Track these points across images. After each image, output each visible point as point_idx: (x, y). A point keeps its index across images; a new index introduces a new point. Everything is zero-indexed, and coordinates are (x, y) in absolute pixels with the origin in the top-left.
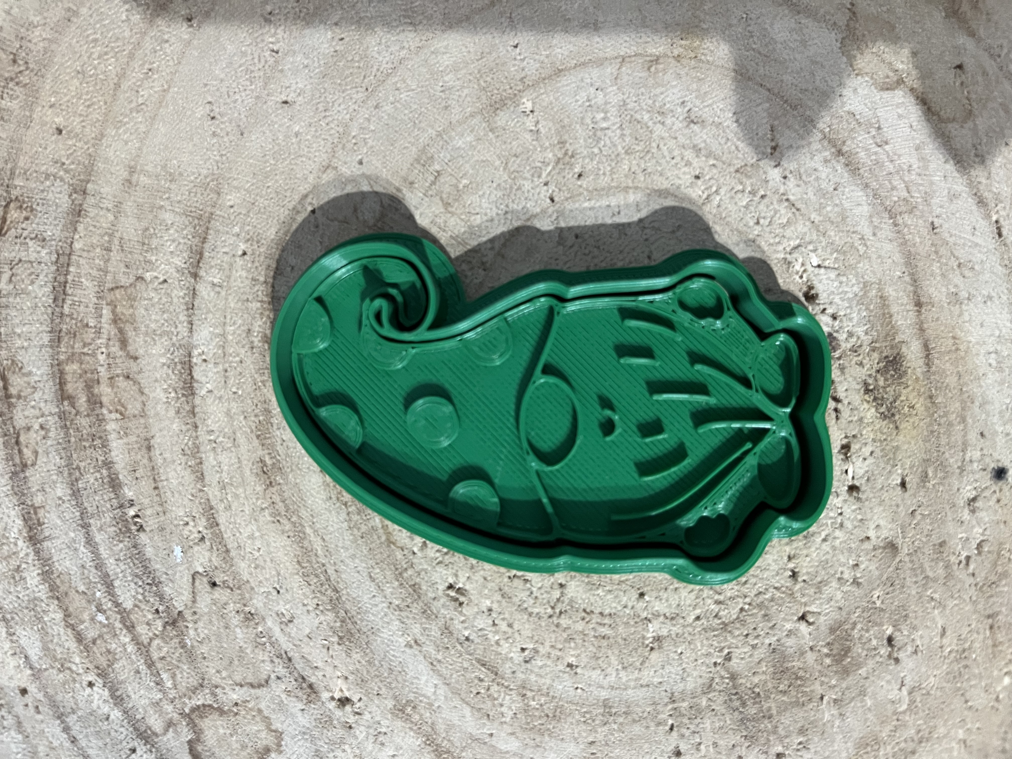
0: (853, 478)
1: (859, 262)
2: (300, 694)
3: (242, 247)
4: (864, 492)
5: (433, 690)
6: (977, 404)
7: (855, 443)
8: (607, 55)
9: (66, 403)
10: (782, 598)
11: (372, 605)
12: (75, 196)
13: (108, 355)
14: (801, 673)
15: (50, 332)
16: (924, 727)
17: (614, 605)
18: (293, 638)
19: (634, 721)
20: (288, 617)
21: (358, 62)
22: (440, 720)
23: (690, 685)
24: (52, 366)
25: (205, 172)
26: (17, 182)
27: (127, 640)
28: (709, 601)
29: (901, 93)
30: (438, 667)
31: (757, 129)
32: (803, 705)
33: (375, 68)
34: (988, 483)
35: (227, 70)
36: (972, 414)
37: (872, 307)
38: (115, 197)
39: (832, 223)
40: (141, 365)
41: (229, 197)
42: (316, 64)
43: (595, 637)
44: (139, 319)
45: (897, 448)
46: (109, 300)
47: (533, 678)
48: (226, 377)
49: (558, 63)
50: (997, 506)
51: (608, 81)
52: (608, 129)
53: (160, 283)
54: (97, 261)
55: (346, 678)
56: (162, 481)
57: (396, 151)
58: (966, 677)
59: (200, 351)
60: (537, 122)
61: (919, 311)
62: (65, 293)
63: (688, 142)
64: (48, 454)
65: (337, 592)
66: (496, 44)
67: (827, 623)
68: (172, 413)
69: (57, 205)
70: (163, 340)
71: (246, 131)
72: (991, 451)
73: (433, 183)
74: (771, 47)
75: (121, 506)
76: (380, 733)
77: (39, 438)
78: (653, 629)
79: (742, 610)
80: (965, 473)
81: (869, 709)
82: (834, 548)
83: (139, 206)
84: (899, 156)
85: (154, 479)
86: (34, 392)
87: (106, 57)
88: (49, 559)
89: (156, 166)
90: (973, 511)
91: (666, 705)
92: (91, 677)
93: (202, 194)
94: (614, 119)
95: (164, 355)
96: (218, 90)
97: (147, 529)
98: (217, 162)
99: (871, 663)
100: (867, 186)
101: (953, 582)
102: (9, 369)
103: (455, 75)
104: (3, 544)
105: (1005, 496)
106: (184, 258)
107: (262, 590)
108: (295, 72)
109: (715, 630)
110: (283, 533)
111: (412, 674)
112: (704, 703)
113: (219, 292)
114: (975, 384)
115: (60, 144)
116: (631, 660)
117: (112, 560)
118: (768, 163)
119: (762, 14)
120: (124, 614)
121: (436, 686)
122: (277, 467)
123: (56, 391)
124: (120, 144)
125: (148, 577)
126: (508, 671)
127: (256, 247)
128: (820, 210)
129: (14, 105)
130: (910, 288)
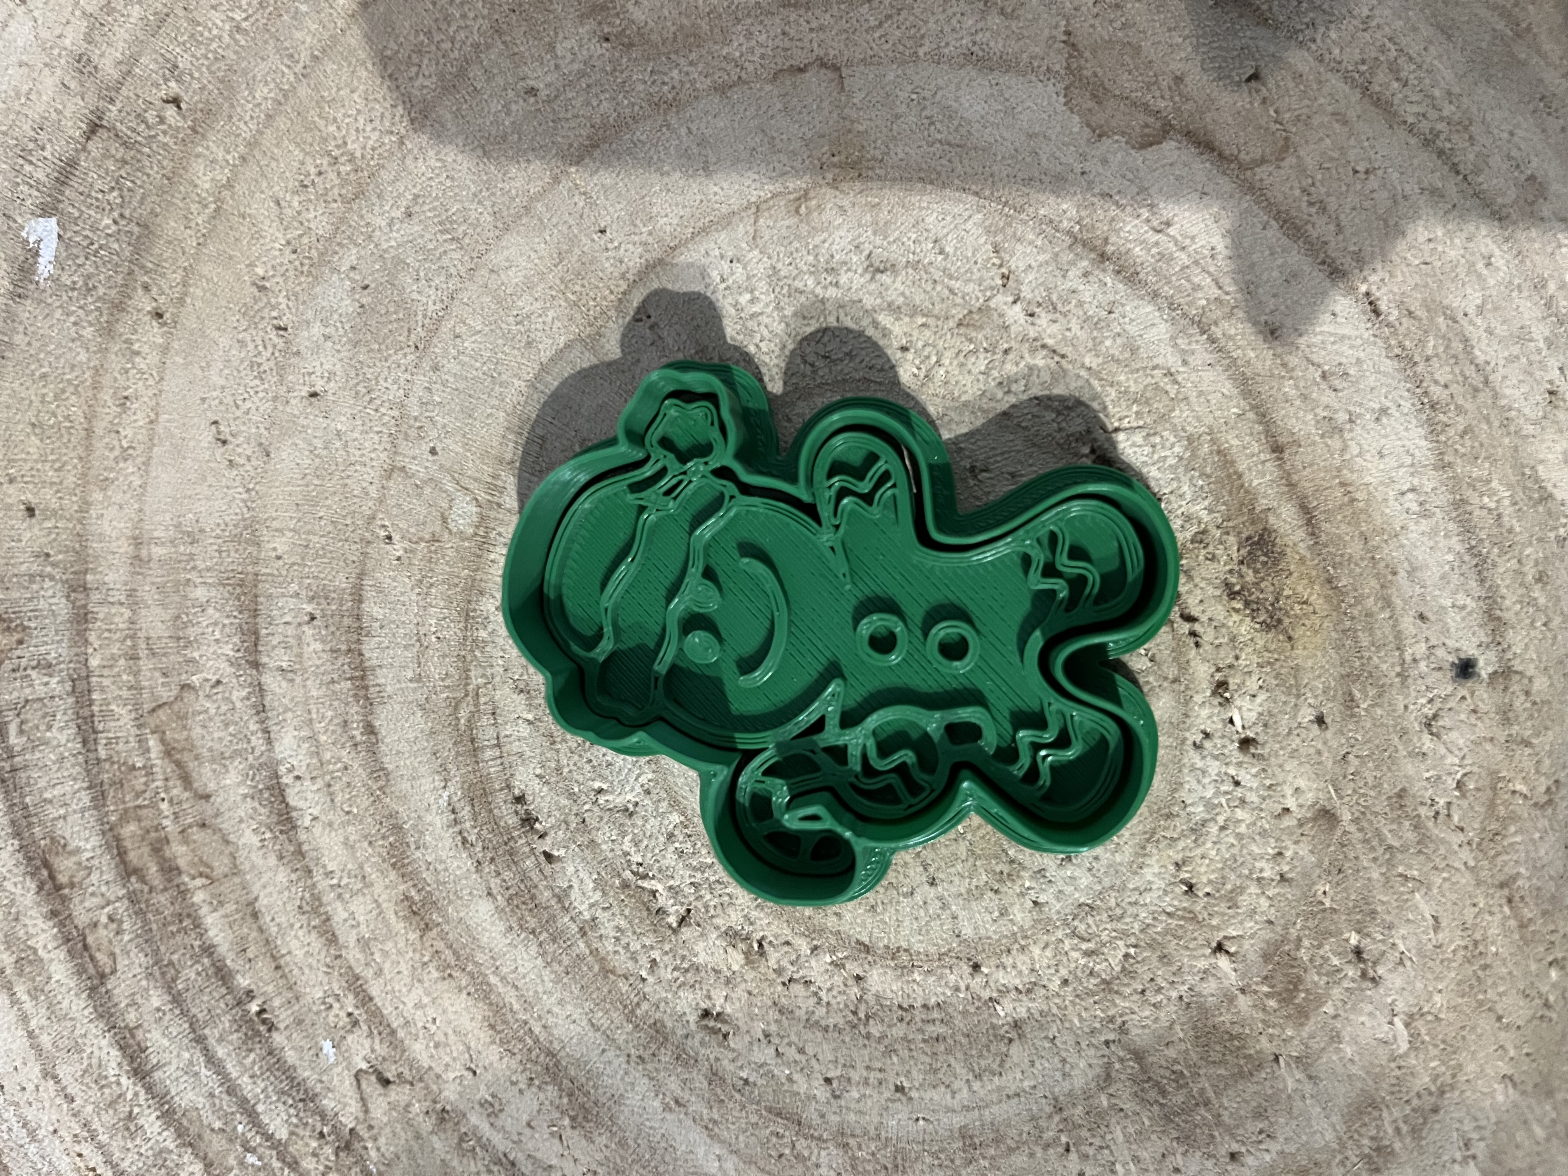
0: (1243, 727)
1: (1173, 410)
3: (309, 608)
4: (1263, 745)
5: (717, 1164)
6: (1402, 574)
7: (1234, 676)
8: (733, 208)
9: (133, 879)
10: (1181, 926)
11: (605, 1063)
12: (73, 596)
13: (171, 801)
14: (1236, 1030)
15: (89, 788)
16: (1443, 1069)
17: (940, 990)
18: (510, 1133)
19: (1011, 1150)
20: (496, 1106)
21: (396, 312)
23: (1078, 1082)
24: (104, 833)
25: (233, 519)
28: (1075, 955)
29: (1173, 144)
30: (716, 1130)
31: (974, 254)
32: (1251, 1074)
33: (420, 314)
34: (1450, 689)
35: (226, 371)
36: (1399, 590)
38: (126, 584)
39: (1118, 361)
40: (216, 805)
41: (272, 546)
42: (341, 332)
44: (199, 743)
45: (1296, 669)
46: (153, 726)
47: (852, 1117)
48: (331, 794)
49: (669, 239)
50: (1473, 719)
52: (761, 314)
53: (213, 687)
54: (125, 677)
56: (283, 956)
57: (477, 423)
58: (1490, 981)
59: (288, 766)
61: (1280, 459)
62: (95, 732)
63: (879, 301)
64: (128, 953)
65: (554, 1056)
66: (576, 236)
67: (1257, 948)
68: (272, 860)
69: (54, 615)
70: (236, 763)
71: (271, 449)
72: (1443, 639)
74: (963, 131)
75: (239, 1003)
77: (111, 935)
78: (1005, 1012)
79: (1127, 956)
80: (1410, 680)
81: (1351, 1061)
82: (1240, 837)
83: (160, 588)
84: (1193, 238)
85: (272, 956)
86: (89, 875)
87: (64, 396)
88: (166, 1094)
89: (167, 529)
90: (1438, 736)
91: (1050, 1117)
93: (237, 551)
94: (765, 298)
95: (242, 783)
96: (221, 403)
97: (282, 1026)
98: (245, 501)
99: (1336, 992)
100: (1155, 295)
101: (1432, 846)
102: (50, 850)
103: (531, 295)
104: (103, 1087)
105: (1482, 700)
106: (235, 644)
107: (452, 1076)
108: (317, 349)
109: (1092, 994)
110: (460, 991)
111: (683, 1148)
112: (1105, 1103)
113: (292, 681)
114: (1393, 543)
115: (36, 531)
116: (983, 1063)
117: (246, 1079)
118: (1001, 300)
119: (939, 88)
120: (280, 1148)
121: (719, 1158)
122: (430, 902)
123: (117, 866)
124: (113, 510)
125: (298, 1091)
126: (815, 1116)
127: (325, 605)
128: (1095, 348)
130: (1259, 428)
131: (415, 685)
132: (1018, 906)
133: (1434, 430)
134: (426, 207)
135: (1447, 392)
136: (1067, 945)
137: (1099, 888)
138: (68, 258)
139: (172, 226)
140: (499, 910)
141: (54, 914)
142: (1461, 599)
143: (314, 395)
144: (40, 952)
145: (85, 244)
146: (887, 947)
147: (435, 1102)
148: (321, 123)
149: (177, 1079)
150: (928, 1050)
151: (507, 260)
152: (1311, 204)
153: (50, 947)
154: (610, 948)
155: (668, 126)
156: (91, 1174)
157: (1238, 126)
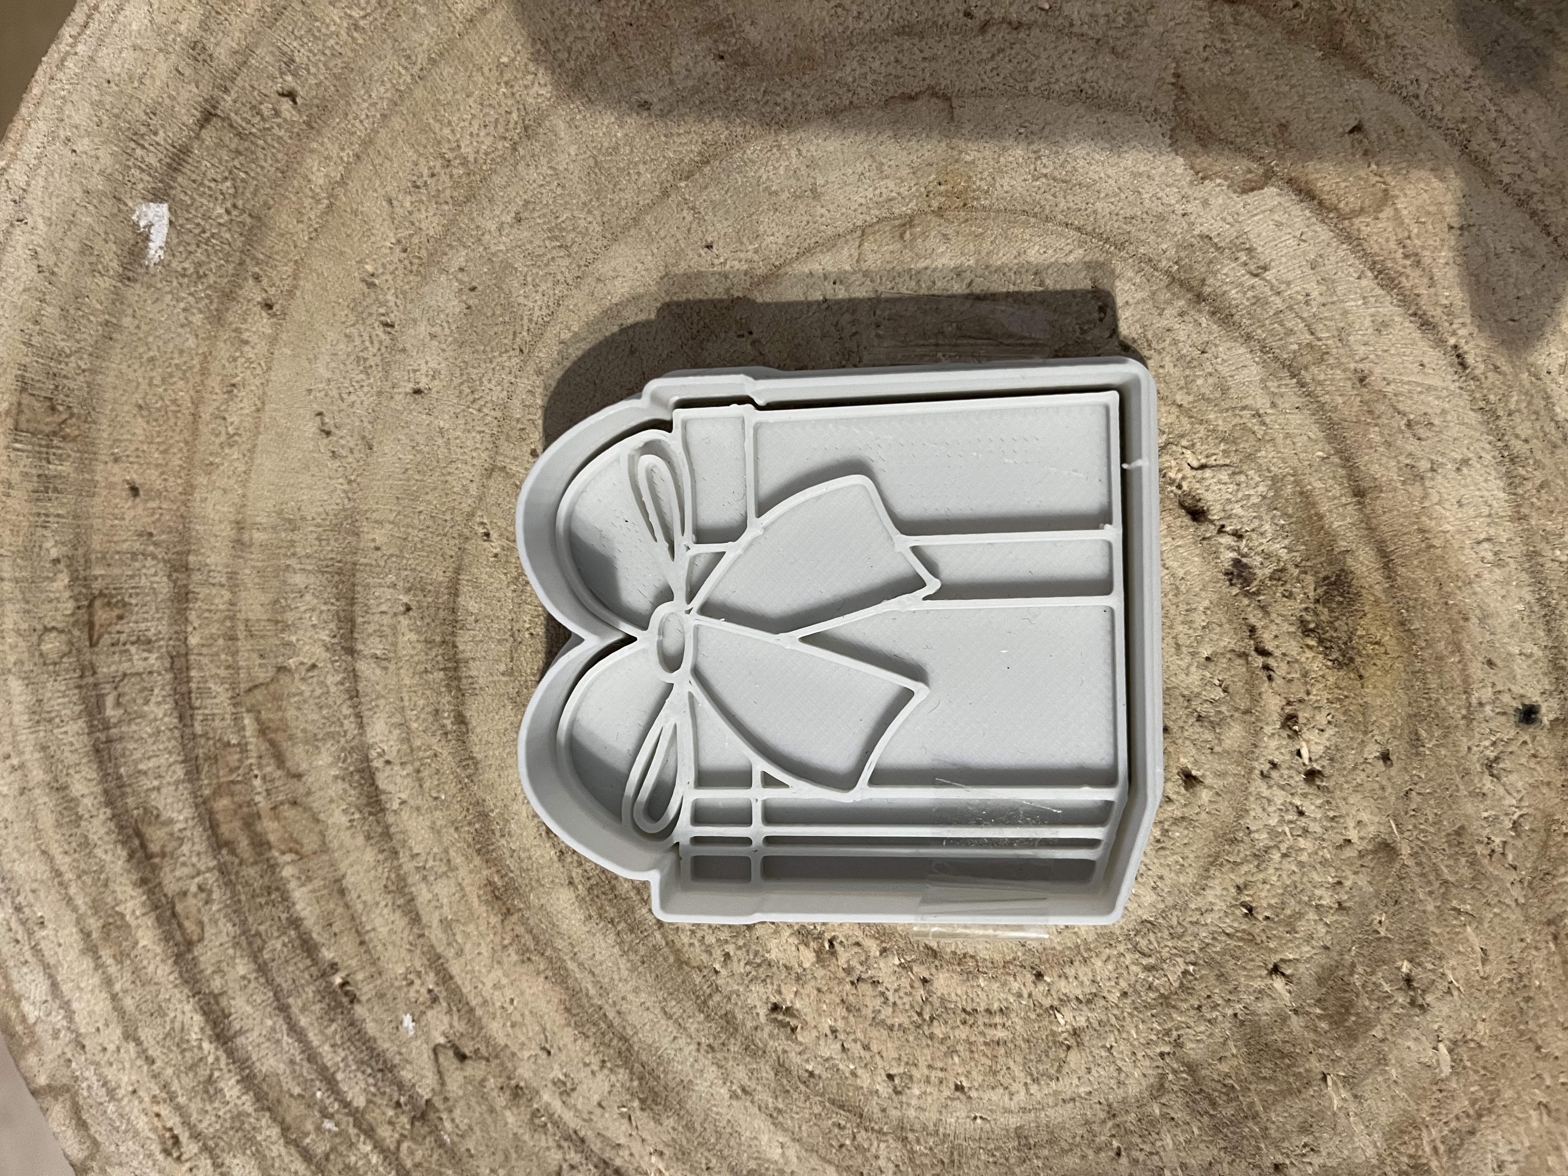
0: (1310, 760)
1: (1259, 450)
3: (405, 599)
4: (1328, 777)
5: (780, 1151)
6: (1474, 620)
7: (1303, 710)
8: (840, 230)
9: (224, 851)
10: (1240, 947)
11: (676, 1050)
12: (175, 575)
13: (264, 778)
14: (1288, 1048)
15: (183, 762)
16: (1482, 1093)
17: (1003, 996)
18: (581, 1111)
19: (1064, 1152)
20: (568, 1085)
21: (502, 315)
23: (1133, 1089)
24: (197, 806)
25: (334, 509)
26: (98, 571)
27: (369, 1148)
28: (1134, 969)
29: (1275, 190)
30: (780, 1119)
32: (1299, 1091)
33: (526, 318)
34: (1512, 733)
35: (333, 365)
36: (1469, 636)
38: (227, 567)
39: (1208, 400)
40: (308, 784)
41: (371, 537)
42: (447, 332)
44: (293, 724)
45: (1365, 706)
46: (249, 705)
47: (912, 1113)
48: (420, 780)
49: (774, 258)
50: (1533, 763)
51: (848, 267)
53: (308, 670)
54: (223, 656)
55: (662, 1153)
56: (368, 932)
58: (1531, 1013)
59: (379, 750)
61: (1361, 503)
62: (192, 708)
64: (216, 922)
65: (626, 1040)
66: (682, 250)
67: (1312, 971)
68: (360, 840)
69: (155, 593)
70: (329, 745)
71: (374, 443)
72: (1509, 685)
74: (1069, 168)
75: (324, 975)
77: (200, 904)
78: (1065, 1020)
79: (1185, 973)
80: (1475, 723)
81: (1396, 1082)
82: (1301, 864)
83: (260, 572)
84: (1288, 283)
85: (357, 932)
86: (180, 845)
87: (172, 380)
88: (247, 1060)
89: (269, 516)
90: (1498, 777)
91: (1104, 1122)
93: (336, 540)
94: (867, 319)
95: (334, 765)
96: (326, 395)
97: (364, 998)
98: (347, 492)
99: (1385, 1017)
100: (1249, 337)
101: (1485, 883)
102: (143, 821)
103: (636, 306)
104: (185, 1050)
105: (1543, 746)
106: (331, 630)
107: (526, 1054)
108: (423, 347)
109: (1152, 1007)
110: (538, 974)
111: (748, 1133)
112: (1157, 1112)
114: (1467, 591)
115: (140, 510)
116: (1041, 1068)
117: (327, 1047)
118: (1098, 335)
119: (1047, 123)
120: (357, 1116)
121: (782, 1146)
122: (511, 888)
123: (209, 838)
124: (217, 494)
125: (377, 1062)
126: (876, 1110)
127: (421, 597)
128: (1186, 387)
129: (66, 468)
130: (1342, 472)
131: (505, 679)
133: (1513, 482)
134: (536, 214)
135: (1528, 447)
136: (1128, 959)
137: (1161, 906)
138: (179, 244)
139: (284, 220)
140: (580, 900)
141: (143, 881)
142: (1529, 648)
143: (418, 392)
144: (128, 918)
145: (197, 231)
146: (954, 953)
147: (509, 1078)
148: (437, 126)
149: (259, 1045)
150: (988, 1053)
151: (614, 270)
152: (1406, 256)
153: (138, 913)
154: (686, 940)
155: (779, 147)
156: (168, 1135)
157: (1339, 176)
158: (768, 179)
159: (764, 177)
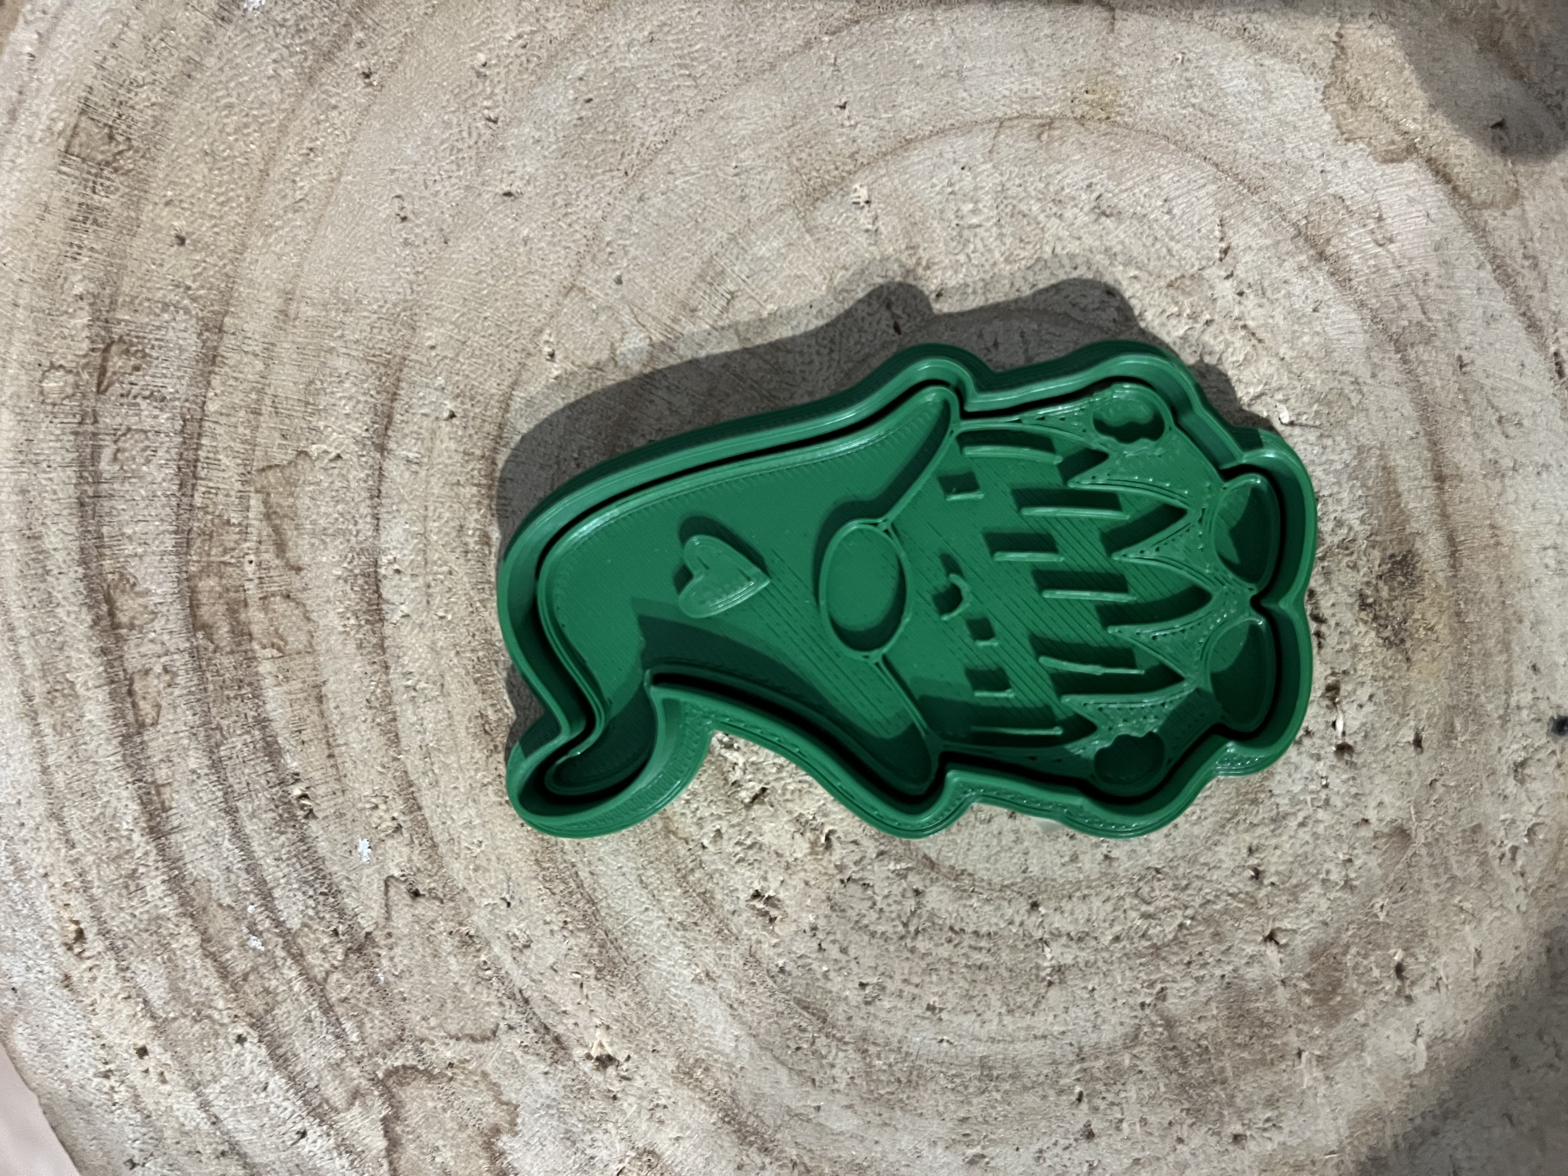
0: (1344, 733)
1: (1351, 418)
2: (542, 1051)
3: (450, 405)
4: (1359, 754)
5: (733, 1044)
6: (1527, 623)
7: (1347, 683)
8: (979, 118)
9: (200, 635)
10: (1240, 909)
11: (645, 922)
12: (207, 334)
13: (259, 564)
14: (1268, 1019)
15: (175, 532)
16: (1451, 1096)
17: (994, 920)
18: (531, 971)
19: (1025, 1088)
20: (523, 941)
21: (613, 133)
22: (744, 1088)
23: (1108, 1034)
24: (179, 581)
25: (394, 298)
26: (123, 315)
27: (294, 974)
28: (1133, 914)
29: (1413, 166)
30: (740, 1011)
31: (1199, 222)
32: (1272, 1063)
33: (638, 141)
34: (1544, 740)
35: (424, 148)
36: (1520, 638)
37: (1370, 483)
38: (265, 336)
39: (1311, 359)
40: (306, 580)
41: (428, 334)
42: (552, 139)
43: (967, 966)
44: (302, 513)
45: (1408, 690)
46: (259, 486)
47: (878, 1026)
48: (429, 595)
49: (906, 131)
50: (1557, 774)
51: (978, 156)
52: (979, 226)
53: (331, 460)
54: (241, 430)
55: (608, 1028)
56: (339, 745)
57: (669, 262)
59: (390, 557)
60: (876, 218)
61: (1440, 488)
62: (195, 477)
63: (1098, 243)
64: (175, 707)
65: (594, 904)
66: (814, 105)
67: (1307, 945)
68: (351, 647)
69: (180, 349)
70: (337, 543)
71: (451, 237)
72: (1548, 693)
73: (725, 310)
74: (1218, 103)
75: (282, 783)
76: (657, 1105)
77: (161, 686)
78: (1051, 955)
79: (1181, 926)
80: (1509, 725)
81: (1369, 1070)
82: (1316, 836)
83: (300, 349)
84: (1411, 260)
85: (328, 743)
86: (153, 620)
87: (245, 131)
88: (179, 860)
89: (322, 291)
90: (1522, 782)
91: (1071, 1064)
92: (241, 1029)
93: (390, 330)
94: (988, 211)
95: (338, 564)
96: (410, 178)
97: (320, 815)
98: (411, 283)
99: (1371, 1003)
100: (1362, 304)
101: (1492, 885)
102: (116, 587)
103: (754, 150)
104: (111, 839)
106: (365, 423)
107: (484, 902)
108: (522, 151)
109: (1142, 956)
111: (703, 1021)
112: (1127, 1062)
113: (417, 473)
114: (1525, 594)
115: (183, 259)
116: (1019, 999)
117: (270, 860)
118: (1215, 273)
119: (1205, 53)
120: (288, 938)
121: (737, 1038)
123: (185, 617)
124: (270, 259)
125: (322, 884)
126: (842, 1017)
127: (468, 406)
128: (1292, 341)
129: (111, 201)
130: (1427, 454)
132: (1089, 856)
134: (670, 38)
136: (1128, 902)
137: (1171, 855)
141: (104, 651)
144: (78, 688)
146: (952, 867)
149: (195, 846)
150: (968, 976)
151: (740, 110)
152: (1525, 257)
153: (90, 684)
154: (679, 810)
155: (933, 21)
156: (73, 927)
157: (1476, 166)
158: (916, 52)
159: (912, 49)
